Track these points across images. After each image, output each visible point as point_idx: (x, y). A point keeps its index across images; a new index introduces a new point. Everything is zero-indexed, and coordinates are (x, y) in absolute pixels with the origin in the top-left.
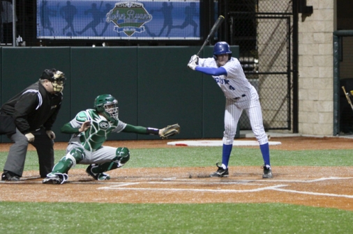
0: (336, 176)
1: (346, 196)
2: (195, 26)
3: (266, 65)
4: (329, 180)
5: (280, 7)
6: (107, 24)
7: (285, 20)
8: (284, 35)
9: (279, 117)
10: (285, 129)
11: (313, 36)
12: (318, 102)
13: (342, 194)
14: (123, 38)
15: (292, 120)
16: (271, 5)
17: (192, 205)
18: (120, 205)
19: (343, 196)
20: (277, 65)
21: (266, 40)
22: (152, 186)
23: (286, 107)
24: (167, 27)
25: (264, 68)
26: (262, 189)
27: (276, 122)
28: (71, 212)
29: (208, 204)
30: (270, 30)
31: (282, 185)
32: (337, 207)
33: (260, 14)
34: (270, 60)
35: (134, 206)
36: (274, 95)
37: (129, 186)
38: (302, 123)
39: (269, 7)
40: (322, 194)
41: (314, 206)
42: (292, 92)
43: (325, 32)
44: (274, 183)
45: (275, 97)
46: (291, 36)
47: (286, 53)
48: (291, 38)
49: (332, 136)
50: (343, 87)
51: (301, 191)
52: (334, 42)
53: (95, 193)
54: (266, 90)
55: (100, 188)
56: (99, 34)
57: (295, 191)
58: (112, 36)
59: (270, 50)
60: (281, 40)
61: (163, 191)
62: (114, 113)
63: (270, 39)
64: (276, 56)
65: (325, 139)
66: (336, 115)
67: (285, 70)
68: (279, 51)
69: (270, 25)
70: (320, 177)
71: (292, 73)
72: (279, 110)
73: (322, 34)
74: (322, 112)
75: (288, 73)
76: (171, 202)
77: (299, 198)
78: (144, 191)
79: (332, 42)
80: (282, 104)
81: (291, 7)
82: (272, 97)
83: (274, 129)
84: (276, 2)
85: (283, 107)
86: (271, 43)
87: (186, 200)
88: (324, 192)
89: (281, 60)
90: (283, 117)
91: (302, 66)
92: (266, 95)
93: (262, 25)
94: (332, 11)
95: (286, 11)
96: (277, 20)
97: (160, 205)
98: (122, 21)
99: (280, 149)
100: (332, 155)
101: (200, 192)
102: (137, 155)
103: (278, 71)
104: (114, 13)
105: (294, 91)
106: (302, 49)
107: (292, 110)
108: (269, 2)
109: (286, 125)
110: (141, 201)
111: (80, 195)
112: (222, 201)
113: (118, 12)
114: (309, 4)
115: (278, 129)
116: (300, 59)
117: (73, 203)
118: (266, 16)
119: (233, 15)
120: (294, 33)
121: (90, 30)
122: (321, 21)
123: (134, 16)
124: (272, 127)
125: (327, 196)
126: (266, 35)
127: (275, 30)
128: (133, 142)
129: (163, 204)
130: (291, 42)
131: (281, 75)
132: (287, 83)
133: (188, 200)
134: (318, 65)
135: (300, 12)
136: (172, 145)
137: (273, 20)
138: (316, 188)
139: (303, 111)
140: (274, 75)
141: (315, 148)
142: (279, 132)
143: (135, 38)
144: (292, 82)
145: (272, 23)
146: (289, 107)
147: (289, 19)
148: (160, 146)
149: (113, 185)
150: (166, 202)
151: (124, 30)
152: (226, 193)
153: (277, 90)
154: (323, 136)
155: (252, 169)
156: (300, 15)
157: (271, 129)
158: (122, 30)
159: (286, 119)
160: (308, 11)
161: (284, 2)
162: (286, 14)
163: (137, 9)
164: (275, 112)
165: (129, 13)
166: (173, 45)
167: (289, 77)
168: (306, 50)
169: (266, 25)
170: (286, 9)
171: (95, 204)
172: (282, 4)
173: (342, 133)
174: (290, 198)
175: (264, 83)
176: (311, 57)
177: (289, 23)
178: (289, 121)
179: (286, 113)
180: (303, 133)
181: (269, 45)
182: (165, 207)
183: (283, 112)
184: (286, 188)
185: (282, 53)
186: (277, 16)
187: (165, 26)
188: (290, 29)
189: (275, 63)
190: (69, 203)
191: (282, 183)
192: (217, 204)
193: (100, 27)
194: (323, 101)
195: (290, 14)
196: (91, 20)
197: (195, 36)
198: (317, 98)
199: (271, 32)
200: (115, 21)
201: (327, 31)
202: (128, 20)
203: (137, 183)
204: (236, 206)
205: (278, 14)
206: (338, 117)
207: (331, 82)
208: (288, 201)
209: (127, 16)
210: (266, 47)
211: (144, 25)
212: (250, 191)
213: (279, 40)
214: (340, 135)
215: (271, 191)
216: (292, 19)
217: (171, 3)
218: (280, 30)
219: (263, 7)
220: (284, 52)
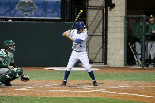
0: (128, 85)
1: (134, 95)
2: (58, 12)
3: (92, 32)
4: (125, 87)
5: (99, 4)
6: (16, 11)
7: (101, 10)
8: (101, 18)
9: (98, 57)
10: (101, 62)
11: (115, 18)
12: (117, 50)
13: (132, 94)
14: (24, 18)
15: (104, 59)
16: (95, 3)
17: (62, 98)
18: (28, 97)
19: (133, 94)
20: (97, 32)
21: (92, 20)
22: (41, 89)
23: (101, 52)
24: (45, 13)
25: (91, 33)
26: (94, 91)
27: (96, 59)
28: (5, 100)
29: (69, 97)
30: (94, 15)
31: (103, 89)
32: (131, 100)
33: (89, 7)
34: (94, 29)
35: (34, 98)
36: (95, 46)
37: (30, 88)
38: (109, 60)
39: (94, 4)
40: (123, 94)
41: (120, 99)
42: (104, 45)
43: (121, 16)
44: (99, 88)
45: (96, 47)
46: (104, 18)
47: (102, 26)
48: (104, 19)
49: (123, 66)
50: (129, 43)
51: (112, 92)
52: (125, 21)
53: (14, 92)
54: (92, 44)
55: (16, 89)
56: (12, 15)
57: (110, 92)
58: (18, 16)
59: (94, 25)
60: (99, 20)
61: (47, 91)
62: (13, 49)
63: (94, 19)
64: (97, 27)
65: (120, 68)
66: (126, 56)
67: (101, 34)
68: (98, 25)
69: (94, 13)
70: (121, 86)
71: (104, 36)
72: (98, 53)
73: (119, 17)
74: (119, 55)
75: (103, 36)
76: (52, 96)
77: (112, 95)
78: (38, 91)
79: (124, 21)
80: (99, 51)
81: (104, 4)
82: (95, 47)
83: (95, 62)
84: (97, 1)
85: (100, 52)
86: (95, 21)
87: (58, 95)
88: (124, 93)
89: (99, 30)
90: (100, 57)
91: (109, 32)
92: (92, 46)
93: (90, 12)
94: (124, 6)
95: (102, 6)
96: (98, 10)
97: (47, 97)
98: (23, 9)
99: (99, 72)
100: (125, 76)
101: (65, 92)
102: (31, 74)
103: (98, 34)
104: (20, 5)
105: (105, 44)
106: (109, 24)
107: (104, 54)
108: (94, 1)
109: (101, 61)
110: (37, 95)
111: (7, 92)
112: (76, 96)
113: (21, 5)
114: (113, 2)
115: (97, 62)
116: (108, 29)
117: (5, 96)
118: (92, 8)
119: (76, 7)
120: (105, 16)
121: (8, 13)
122: (119, 11)
123: (29, 7)
124: (94, 62)
125: (125, 95)
126: (92, 17)
127: (96, 15)
128: (28, 68)
129: (48, 97)
130: (104, 21)
131: (99, 37)
132: (102, 41)
133: (60, 95)
134: (117, 32)
135: (108, 6)
136: (47, 70)
137: (96, 10)
138: (119, 91)
139: (109, 54)
140: (96, 37)
141: (116, 72)
142: (98, 64)
143: (29, 18)
144: (104, 40)
145: (95, 11)
146: (103, 52)
147: (103, 9)
148: (41, 70)
149: (22, 88)
150: (49, 96)
151: (24, 14)
152: (77, 92)
153: (97, 44)
154: (119, 66)
155: (87, 81)
156: (109, 8)
157: (94, 63)
158: (23, 13)
159: (101, 58)
160: (113, 6)
161: (101, 1)
162: (102, 7)
163: (30, 4)
164: (96, 54)
165: (27, 5)
166: (48, 21)
167: (103, 38)
168: (111, 24)
169: (92, 12)
170: (102, 5)
171: (15, 96)
172: (100, 3)
173: (128, 65)
174: (108, 95)
175: (91, 40)
176: (114, 28)
177: (103, 11)
178: (103, 59)
179: (101, 55)
180: (109, 65)
181: (94, 22)
182: (49, 98)
183: (100, 55)
184: (105, 90)
185: (100, 26)
186: (98, 8)
187: (44, 12)
188: (104, 15)
189: (96, 31)
190: (3, 96)
191: (103, 88)
192: (73, 97)
193: (12, 12)
194: (119, 49)
195: (104, 7)
196: (8, 8)
197: (58, 17)
198: (116, 48)
199: (95, 16)
200: (20, 9)
201: (122, 15)
202: (26, 9)
203: (34, 87)
204: (83, 99)
205: (98, 7)
206: (126, 57)
207: (123, 40)
208: (107, 97)
209: (26, 7)
210: (92, 23)
211: (34, 12)
212: (88, 91)
213: (98, 20)
214: (127, 66)
215: (98, 91)
216: (105, 10)
217: (47, 1)
218: (99, 15)
219: (91, 4)
220: (101, 26)
